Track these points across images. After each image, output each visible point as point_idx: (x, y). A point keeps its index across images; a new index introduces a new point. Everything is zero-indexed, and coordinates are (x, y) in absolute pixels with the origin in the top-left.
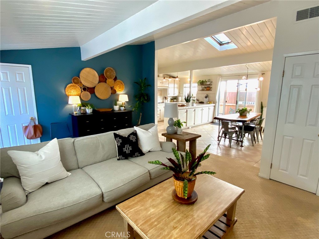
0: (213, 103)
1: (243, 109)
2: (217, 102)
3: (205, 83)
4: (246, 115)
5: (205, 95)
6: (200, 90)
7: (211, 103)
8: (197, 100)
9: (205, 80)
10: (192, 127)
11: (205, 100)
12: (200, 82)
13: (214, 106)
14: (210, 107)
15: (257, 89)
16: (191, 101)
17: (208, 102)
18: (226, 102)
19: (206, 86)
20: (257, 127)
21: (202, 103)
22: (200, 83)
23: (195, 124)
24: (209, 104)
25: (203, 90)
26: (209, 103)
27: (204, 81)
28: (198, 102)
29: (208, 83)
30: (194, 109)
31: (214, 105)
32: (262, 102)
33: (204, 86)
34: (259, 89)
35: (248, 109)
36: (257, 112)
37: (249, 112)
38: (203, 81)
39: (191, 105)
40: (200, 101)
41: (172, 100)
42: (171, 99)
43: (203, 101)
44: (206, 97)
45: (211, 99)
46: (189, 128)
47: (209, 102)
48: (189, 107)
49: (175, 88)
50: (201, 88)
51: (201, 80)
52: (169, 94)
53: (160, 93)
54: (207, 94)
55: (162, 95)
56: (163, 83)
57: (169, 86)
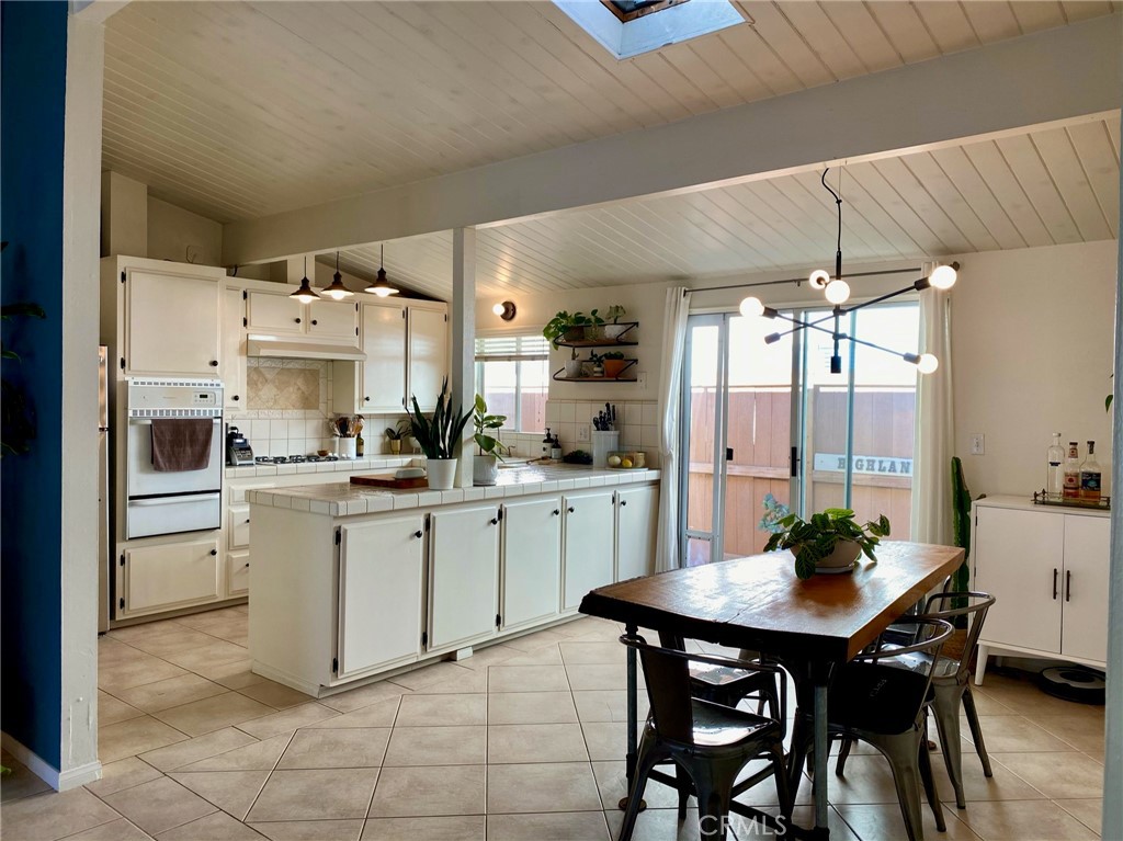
0: (649, 465)
1: (820, 521)
2: (670, 457)
3: (593, 330)
4: (849, 573)
5: (597, 410)
6: (563, 375)
7: (635, 466)
8: (549, 440)
9: (594, 312)
10: (479, 649)
11: (600, 443)
12: (564, 322)
13: (656, 484)
14: (623, 494)
15: (914, 359)
16: (470, 450)
17: (612, 454)
18: (729, 454)
19: (599, 351)
20: (948, 668)
21: (579, 460)
22: (565, 329)
23: (508, 620)
24: (620, 467)
25: (580, 376)
26: (617, 460)
27: (588, 315)
28: (554, 452)
29: (611, 331)
30: (493, 510)
31: (652, 475)
32: (957, 462)
33: (584, 353)
34: (930, 364)
35: (862, 519)
36: (933, 541)
37: (873, 542)
38: (579, 319)
39: (467, 482)
40: (571, 449)
41: (398, 437)
42: (389, 432)
43: (584, 448)
44: (603, 423)
45: (634, 434)
46: (450, 658)
47: (623, 458)
48: (450, 494)
49: (413, 366)
50: (569, 365)
51: (571, 313)
52: (367, 399)
53: (303, 388)
54: (608, 405)
55: (318, 408)
56: (314, 323)
57: (362, 342)
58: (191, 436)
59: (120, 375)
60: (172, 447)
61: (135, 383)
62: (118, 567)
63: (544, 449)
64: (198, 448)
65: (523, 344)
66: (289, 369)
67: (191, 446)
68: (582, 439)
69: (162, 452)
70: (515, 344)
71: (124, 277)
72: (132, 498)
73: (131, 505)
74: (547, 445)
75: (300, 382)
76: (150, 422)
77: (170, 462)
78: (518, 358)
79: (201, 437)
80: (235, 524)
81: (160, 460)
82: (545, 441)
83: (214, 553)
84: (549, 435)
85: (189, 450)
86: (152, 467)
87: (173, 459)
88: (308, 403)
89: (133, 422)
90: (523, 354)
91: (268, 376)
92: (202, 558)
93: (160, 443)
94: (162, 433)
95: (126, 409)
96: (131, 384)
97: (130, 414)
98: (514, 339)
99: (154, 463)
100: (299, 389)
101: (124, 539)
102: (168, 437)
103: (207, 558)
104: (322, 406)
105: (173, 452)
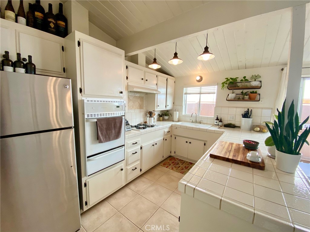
3: (243, 84)
5: (243, 111)
8: (217, 119)
9: (244, 77)
19: (246, 91)
21: (232, 127)
22: (229, 84)
24: (260, 132)
27: (241, 78)
28: (221, 123)
33: (238, 91)
38: (235, 80)
40: (226, 122)
41: (161, 116)
42: (159, 115)
44: (245, 115)
45: (257, 119)
49: (168, 96)
52: (158, 106)
53: (140, 102)
54: (248, 109)
55: (143, 109)
56: (147, 80)
57: (157, 88)
58: (114, 125)
59: (79, 96)
60: (107, 131)
61: (88, 101)
62: (84, 189)
63: (216, 122)
64: (117, 130)
65: (202, 89)
66: (136, 96)
67: (114, 129)
68: (232, 119)
69: (102, 134)
70: (199, 89)
71: (79, 44)
72: (88, 157)
73: (89, 160)
74: (218, 121)
75: (139, 101)
76: (96, 120)
77: (106, 138)
78: (200, 93)
79: (118, 125)
80: (129, 156)
81: (101, 138)
82: (216, 120)
83: (122, 170)
84: (217, 118)
85: (113, 131)
86: (98, 141)
87: (107, 136)
88: (141, 107)
89: (87, 121)
90: (202, 92)
91: (131, 98)
92: (118, 173)
93: (101, 130)
94: (102, 125)
95: (84, 114)
96: (85, 101)
97: (86, 117)
98: (200, 88)
99: (98, 139)
100: (139, 103)
101: (86, 175)
102: (105, 126)
103: (120, 172)
104: (144, 108)
105: (107, 133)
